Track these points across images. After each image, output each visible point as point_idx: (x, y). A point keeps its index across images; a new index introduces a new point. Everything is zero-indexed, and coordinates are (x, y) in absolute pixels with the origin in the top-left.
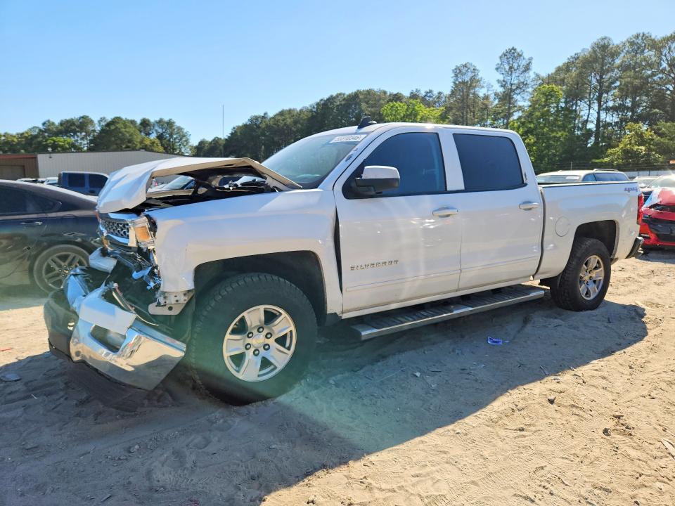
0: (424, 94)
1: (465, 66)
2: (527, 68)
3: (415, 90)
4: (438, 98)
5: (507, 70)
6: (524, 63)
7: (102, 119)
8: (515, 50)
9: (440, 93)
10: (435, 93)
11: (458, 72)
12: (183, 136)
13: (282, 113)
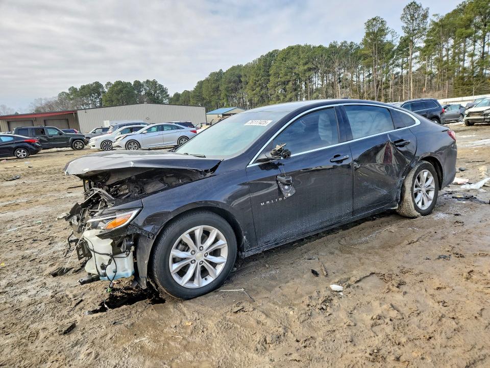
0: (340, 44)
1: (374, 19)
2: (425, 16)
3: (333, 42)
4: (350, 46)
5: (410, 19)
6: (422, 12)
7: (109, 83)
8: (415, 3)
9: (352, 43)
10: (349, 42)
11: (369, 24)
12: (163, 91)
13: (233, 68)
